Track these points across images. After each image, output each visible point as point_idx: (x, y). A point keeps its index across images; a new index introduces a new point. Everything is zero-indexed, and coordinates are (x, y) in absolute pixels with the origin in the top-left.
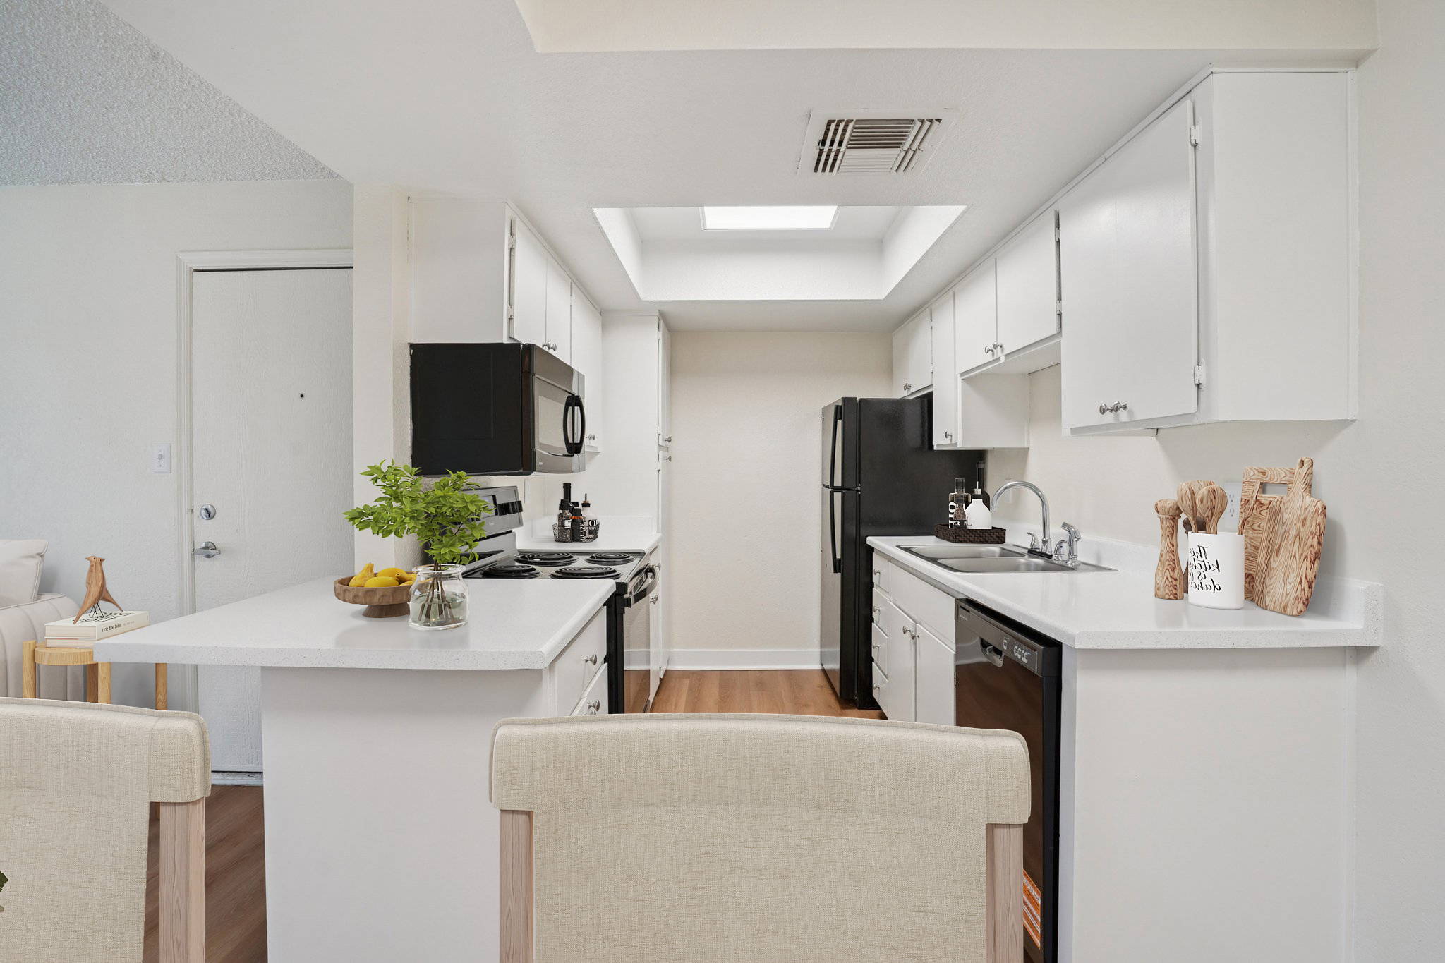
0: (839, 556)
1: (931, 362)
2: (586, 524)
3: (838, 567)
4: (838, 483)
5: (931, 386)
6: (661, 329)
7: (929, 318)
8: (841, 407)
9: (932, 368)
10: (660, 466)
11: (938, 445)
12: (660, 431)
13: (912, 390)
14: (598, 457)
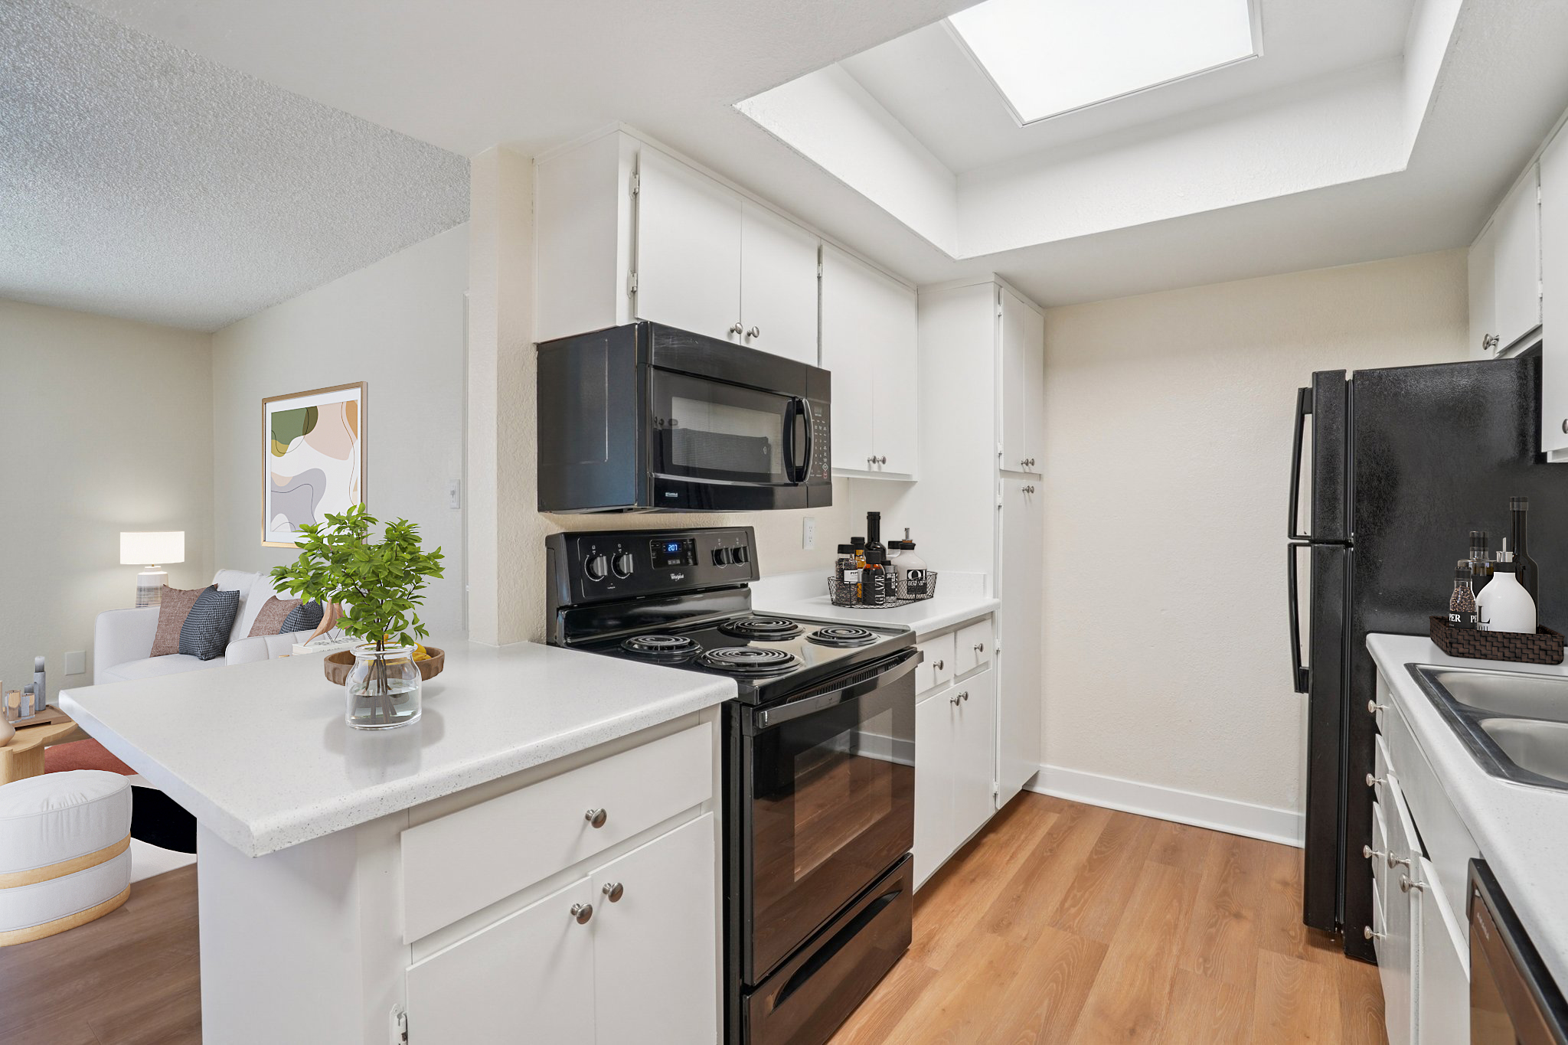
0: (1305, 663)
1: (1538, 276)
2: (903, 577)
3: (1302, 682)
4: (1304, 527)
5: (1537, 330)
6: (1002, 300)
7: (1535, 183)
8: (1311, 390)
9: (1540, 289)
10: (1000, 501)
11: (1555, 452)
12: (1000, 449)
13: (1501, 346)
14: (913, 490)
